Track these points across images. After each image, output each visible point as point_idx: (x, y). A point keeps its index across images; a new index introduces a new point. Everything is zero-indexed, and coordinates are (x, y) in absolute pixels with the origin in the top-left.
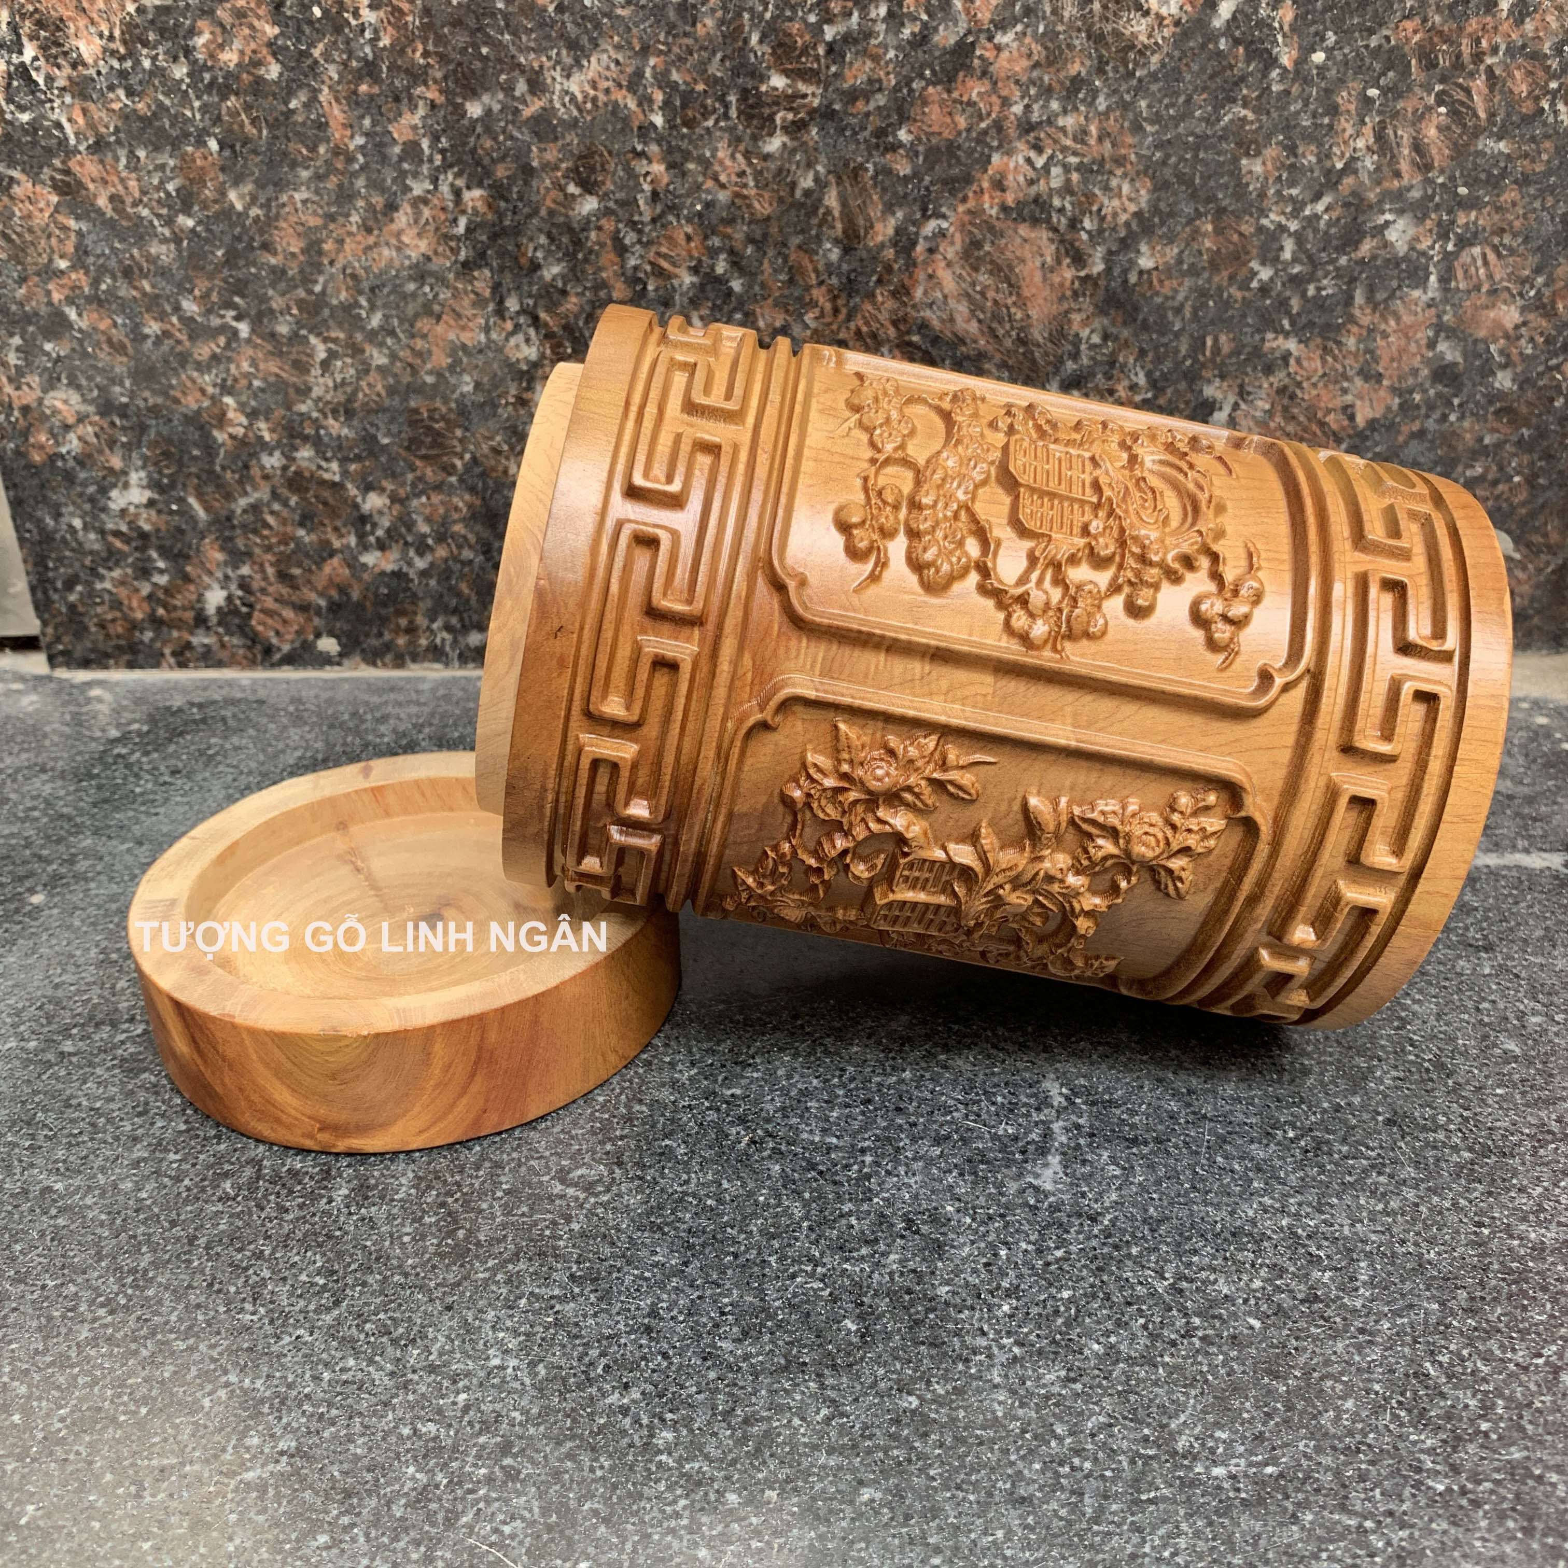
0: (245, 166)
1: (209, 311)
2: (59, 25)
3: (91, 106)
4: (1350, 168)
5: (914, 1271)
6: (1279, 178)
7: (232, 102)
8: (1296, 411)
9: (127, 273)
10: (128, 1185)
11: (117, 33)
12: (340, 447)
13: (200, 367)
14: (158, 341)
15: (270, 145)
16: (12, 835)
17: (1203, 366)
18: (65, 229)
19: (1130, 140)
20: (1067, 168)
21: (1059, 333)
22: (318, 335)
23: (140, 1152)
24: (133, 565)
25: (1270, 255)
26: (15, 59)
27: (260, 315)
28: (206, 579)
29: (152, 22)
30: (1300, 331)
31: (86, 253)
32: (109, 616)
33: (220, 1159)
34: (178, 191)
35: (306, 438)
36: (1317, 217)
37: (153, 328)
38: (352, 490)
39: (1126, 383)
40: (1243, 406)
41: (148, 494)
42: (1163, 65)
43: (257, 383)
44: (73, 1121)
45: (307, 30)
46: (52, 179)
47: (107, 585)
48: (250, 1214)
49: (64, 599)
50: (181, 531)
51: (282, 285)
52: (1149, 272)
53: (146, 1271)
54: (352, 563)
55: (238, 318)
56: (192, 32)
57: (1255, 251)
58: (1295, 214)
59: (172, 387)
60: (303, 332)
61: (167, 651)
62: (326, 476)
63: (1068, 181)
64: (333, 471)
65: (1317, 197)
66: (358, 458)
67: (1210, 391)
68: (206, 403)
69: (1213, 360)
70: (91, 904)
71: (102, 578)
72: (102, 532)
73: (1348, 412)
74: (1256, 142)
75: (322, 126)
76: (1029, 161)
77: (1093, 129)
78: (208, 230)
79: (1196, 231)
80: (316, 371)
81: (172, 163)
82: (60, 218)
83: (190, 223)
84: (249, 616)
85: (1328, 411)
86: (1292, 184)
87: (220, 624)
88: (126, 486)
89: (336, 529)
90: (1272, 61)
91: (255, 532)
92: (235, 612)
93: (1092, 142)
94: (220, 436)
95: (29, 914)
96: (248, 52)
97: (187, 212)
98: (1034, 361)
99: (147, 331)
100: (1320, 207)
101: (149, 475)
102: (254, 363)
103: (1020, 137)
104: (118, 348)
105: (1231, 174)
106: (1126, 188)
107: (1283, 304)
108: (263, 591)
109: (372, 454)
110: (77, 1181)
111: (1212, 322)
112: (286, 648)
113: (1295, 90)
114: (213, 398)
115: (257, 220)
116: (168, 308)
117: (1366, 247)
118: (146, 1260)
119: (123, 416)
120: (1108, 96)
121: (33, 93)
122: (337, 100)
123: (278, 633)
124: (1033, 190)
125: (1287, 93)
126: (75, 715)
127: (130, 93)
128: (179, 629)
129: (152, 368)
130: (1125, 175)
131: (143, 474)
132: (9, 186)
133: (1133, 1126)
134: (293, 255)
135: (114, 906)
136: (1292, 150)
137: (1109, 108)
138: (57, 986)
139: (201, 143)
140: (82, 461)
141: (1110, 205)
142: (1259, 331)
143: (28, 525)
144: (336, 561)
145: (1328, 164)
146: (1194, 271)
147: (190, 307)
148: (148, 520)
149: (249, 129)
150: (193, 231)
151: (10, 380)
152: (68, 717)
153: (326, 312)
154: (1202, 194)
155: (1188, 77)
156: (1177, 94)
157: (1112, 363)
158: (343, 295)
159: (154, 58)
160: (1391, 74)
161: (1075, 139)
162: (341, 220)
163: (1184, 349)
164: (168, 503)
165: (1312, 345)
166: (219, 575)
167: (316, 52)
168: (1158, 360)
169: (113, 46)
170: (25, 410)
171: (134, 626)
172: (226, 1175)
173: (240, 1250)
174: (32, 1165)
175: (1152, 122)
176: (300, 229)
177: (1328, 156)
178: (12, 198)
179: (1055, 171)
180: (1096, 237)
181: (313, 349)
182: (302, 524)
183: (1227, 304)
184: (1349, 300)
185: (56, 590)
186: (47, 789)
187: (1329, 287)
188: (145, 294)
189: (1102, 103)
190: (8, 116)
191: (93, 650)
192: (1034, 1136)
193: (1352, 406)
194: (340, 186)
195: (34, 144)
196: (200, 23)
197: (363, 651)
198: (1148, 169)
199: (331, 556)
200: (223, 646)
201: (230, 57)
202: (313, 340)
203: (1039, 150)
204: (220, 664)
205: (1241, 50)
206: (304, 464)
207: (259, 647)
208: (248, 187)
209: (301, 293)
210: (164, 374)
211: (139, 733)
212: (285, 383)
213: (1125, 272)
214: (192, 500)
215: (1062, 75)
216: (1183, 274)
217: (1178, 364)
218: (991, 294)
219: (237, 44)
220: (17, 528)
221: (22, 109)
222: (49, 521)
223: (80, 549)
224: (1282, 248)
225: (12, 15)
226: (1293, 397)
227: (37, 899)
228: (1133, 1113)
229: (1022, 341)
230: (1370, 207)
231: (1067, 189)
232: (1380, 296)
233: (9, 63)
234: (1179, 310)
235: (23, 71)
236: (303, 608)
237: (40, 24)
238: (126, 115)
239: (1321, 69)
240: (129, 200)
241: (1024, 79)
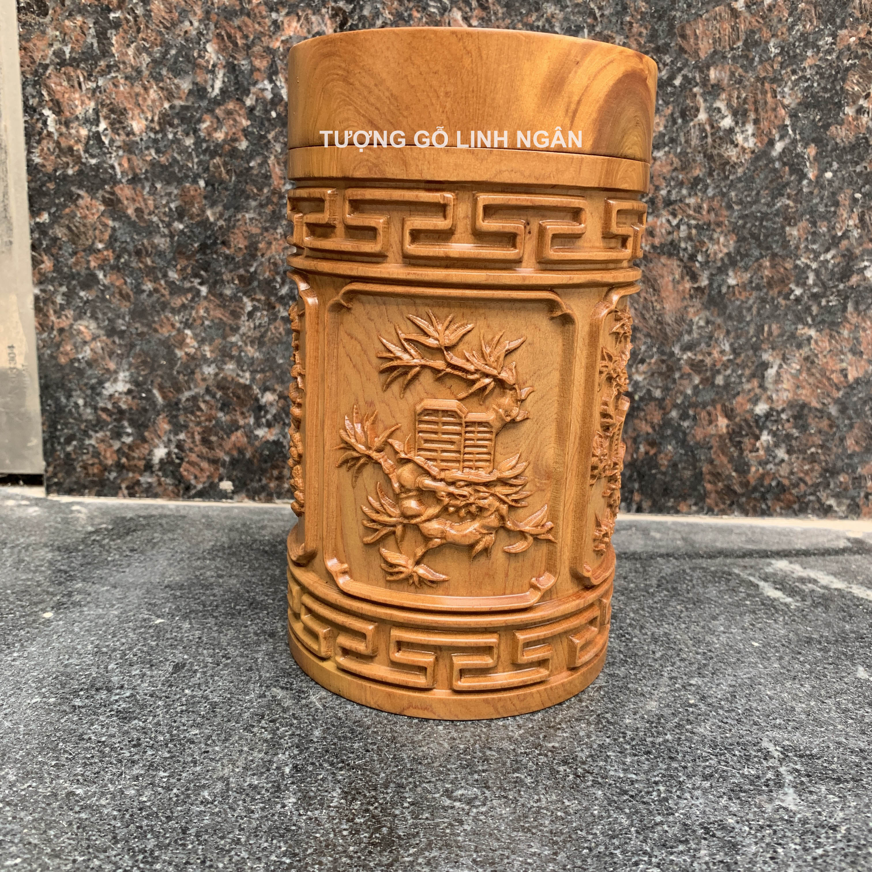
0: (219, 196)
1: (184, 279)
2: (123, 112)
3: (133, 157)
4: (845, 235)
5: (722, 862)
6: (807, 239)
7: (217, 160)
8: (814, 371)
9: (138, 253)
10: (132, 792)
11: (156, 118)
12: (252, 364)
13: (174, 311)
14: (150, 294)
15: (235, 185)
16: (28, 579)
17: (762, 342)
18: (105, 225)
19: (725, 213)
20: (689, 226)
21: (681, 320)
22: (248, 297)
23: (136, 770)
24: (111, 430)
25: (801, 281)
26: (94, 129)
27: (216, 282)
28: (156, 441)
29: (178, 114)
30: (818, 324)
31: (116, 240)
32: (90, 462)
33: (197, 777)
34: (176, 208)
35: (232, 357)
36: (827, 261)
37: (148, 286)
38: (256, 390)
39: (718, 349)
40: (785, 366)
41: (128, 386)
42: (745, 174)
43: (207, 323)
44: (87, 749)
45: (267, 124)
46: (103, 197)
47: (93, 442)
48: (226, 813)
49: (64, 449)
50: (145, 410)
51: (231, 266)
52: (733, 287)
53: (152, 852)
54: (250, 436)
55: (201, 284)
56: (200, 121)
57: (793, 279)
58: (816, 258)
59: (154, 322)
60: (240, 294)
61: (123, 486)
62: (242, 381)
63: (690, 233)
64: (246, 378)
65: (827, 250)
66: (263, 371)
67: (766, 357)
68: (174, 333)
69: (768, 339)
70: (85, 620)
71: (90, 437)
72: (95, 408)
73: (844, 373)
74: (794, 218)
75: (267, 177)
76: (668, 221)
77: (705, 206)
78: (192, 231)
79: (760, 266)
80: (244, 318)
81: (176, 192)
82: (104, 219)
83: (181, 227)
84: (180, 465)
85: (833, 372)
86: (814, 242)
87: (160, 470)
88: (116, 380)
89: (242, 413)
90: (803, 176)
91: (192, 413)
92: (172, 463)
93: (704, 213)
94: (179, 353)
95: (43, 624)
96: (231, 133)
97: (180, 219)
98: (666, 334)
99: (144, 287)
100: (829, 256)
101: (131, 375)
102: (207, 310)
103: (664, 208)
104: (125, 297)
105: (780, 235)
106: (722, 239)
107: (808, 309)
108: (191, 450)
109: (271, 369)
110: (93, 788)
111: (768, 317)
112: (200, 486)
113: (816, 192)
114: (179, 330)
115: (221, 227)
116: (160, 276)
117: (854, 279)
118: (151, 843)
119: (121, 337)
120: (714, 188)
121: (101, 148)
122: (279, 164)
123: (196, 477)
124: (670, 238)
125: (811, 193)
126: (63, 519)
127: (158, 151)
128: (134, 472)
129: (144, 310)
130: (722, 232)
131: (127, 374)
132: (77, 199)
133: (833, 771)
134: (240, 249)
135: (101, 621)
136: (814, 224)
137: (714, 196)
138: (66, 666)
139: (195, 181)
140: (90, 364)
141: (712, 248)
142: (794, 324)
143: (49, 402)
144: (239, 433)
145: (833, 233)
146: (758, 288)
147: (173, 275)
148: (125, 402)
149: (224, 175)
150: (182, 231)
151: (55, 312)
152: (59, 520)
153: (255, 283)
154: (764, 245)
155: (758, 181)
156: (752, 190)
157: (711, 338)
158: (267, 274)
159: (175, 134)
160: (867, 187)
161: (695, 211)
162: (272, 231)
163: (752, 332)
164: (140, 392)
165: (824, 333)
166: (165, 439)
167: (270, 136)
168: (738, 337)
169: (152, 125)
170: (61, 330)
171: (106, 469)
172: (204, 787)
173: (222, 838)
174: (58, 777)
175: (737, 204)
176: (246, 234)
177: (834, 228)
178: (76, 206)
179: (683, 228)
180: (706, 264)
181: (245, 305)
182: (222, 409)
183: (777, 307)
184: (844, 309)
185: (59, 443)
186: (50, 556)
187: (834, 301)
188: (146, 266)
189: (710, 192)
190: (84, 160)
191: (76, 483)
192: (770, 775)
193: (846, 369)
194: (274, 212)
195: (96, 176)
196: (205, 116)
197: (248, 490)
198: (735, 229)
199: (237, 430)
200: (160, 484)
201: (220, 136)
202: (245, 299)
203: (675, 215)
204: (156, 496)
205: (787, 168)
206: (229, 373)
207: (182, 485)
208: (219, 208)
209: (242, 271)
210: (151, 315)
211: (106, 529)
212: (225, 324)
213: (720, 286)
214: (156, 392)
215: (689, 176)
216: (753, 289)
217: (748, 340)
218: (643, 294)
219: (224, 129)
220: (42, 403)
221: (92, 156)
222: (63, 400)
223: (79, 419)
224: (807, 278)
225: (97, 105)
226: (813, 362)
227: (49, 615)
229: (659, 322)
230: (857, 257)
231: (689, 238)
232: (862, 307)
233: (90, 131)
234: (749, 309)
235: (97, 136)
236: (214, 462)
237: (112, 111)
238: (153, 164)
239: (830, 182)
240: (146, 211)
241: (668, 177)
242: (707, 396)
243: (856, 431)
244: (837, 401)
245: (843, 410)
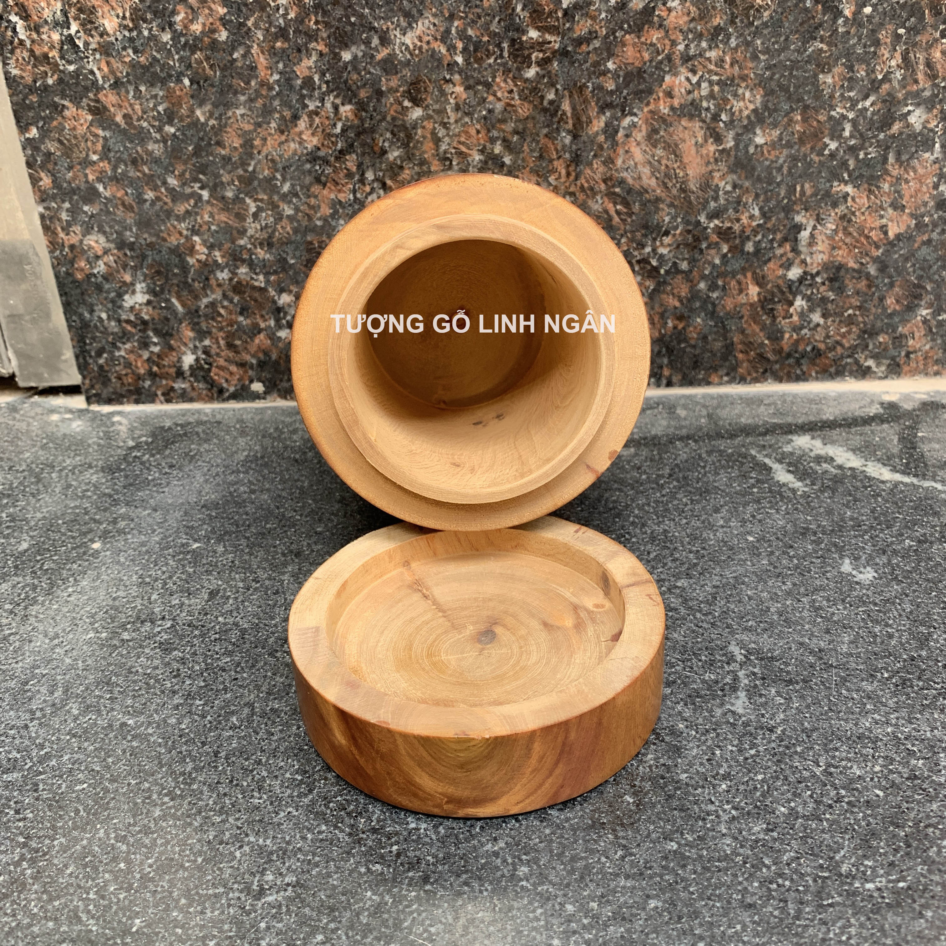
0: (206, 94)
1: (184, 184)
2: (92, 10)
3: (112, 60)
4: (887, 78)
5: (664, 765)
6: (842, 86)
7: (198, 55)
8: (851, 229)
9: (134, 162)
10: (173, 721)
11: (128, 14)
12: (264, 266)
13: (179, 219)
14: (153, 203)
15: (221, 81)
16: (76, 507)
17: (795, 203)
18: (96, 136)
19: (750, 65)
20: (711, 83)
21: (706, 185)
22: (251, 197)
23: (177, 700)
24: (138, 341)
25: (836, 134)
26: (65, 32)
27: (215, 186)
28: (183, 348)
29: (149, 7)
30: (855, 180)
31: (109, 150)
32: (124, 372)
33: (227, 703)
34: (165, 110)
35: (243, 261)
36: (866, 109)
37: (150, 195)
38: (272, 292)
39: (747, 214)
40: (819, 227)
41: (147, 297)
42: (772, 18)
43: (213, 228)
44: (135, 682)
45: (244, 9)
46: (88, 105)
47: (123, 353)
48: (250, 737)
49: (96, 362)
50: (167, 319)
51: (229, 167)
52: (761, 146)
53: (190, 773)
54: (272, 337)
55: (202, 188)
56: (174, 12)
57: (827, 132)
58: (852, 108)
59: (161, 231)
60: (242, 196)
61: (159, 393)
62: (256, 284)
63: (712, 91)
64: (260, 281)
65: (866, 97)
66: (275, 272)
67: (798, 219)
68: (182, 241)
69: (801, 200)
70: (129, 548)
71: (119, 349)
72: (119, 321)
73: (884, 229)
74: (828, 64)
75: (253, 68)
76: (688, 79)
77: (728, 59)
78: (183, 134)
79: (791, 120)
80: (250, 220)
81: (161, 93)
82: (93, 129)
83: (173, 130)
84: (209, 370)
85: (872, 229)
86: (850, 89)
87: (191, 375)
88: (134, 292)
89: (262, 316)
90: (839, 13)
91: (213, 319)
92: (201, 368)
93: (727, 66)
94: (191, 261)
95: (92, 555)
96: (208, 24)
97: (170, 122)
98: (690, 202)
99: (146, 197)
100: (868, 103)
101: (148, 286)
102: (212, 215)
103: (682, 65)
104: (128, 208)
105: (813, 84)
106: (748, 94)
107: (844, 164)
108: (218, 355)
109: (284, 270)
110: (142, 719)
111: (800, 176)
112: (232, 389)
113: (853, 31)
114: (187, 237)
115: (213, 127)
116: (159, 183)
117: (896, 127)
118: (189, 767)
119: (131, 250)
120: (737, 38)
121: (76, 53)
122: (263, 53)
123: (227, 380)
124: (690, 97)
125: (848, 33)
126: (105, 433)
127: (136, 51)
128: (166, 379)
129: (150, 220)
130: (747, 87)
131: (144, 285)
132: (62, 111)
133: (788, 673)
134: (235, 148)
135: (144, 549)
136: (851, 68)
137: (737, 45)
138: (114, 599)
139: (179, 81)
140: (106, 278)
141: (737, 105)
142: (829, 181)
143: (74, 318)
144: (262, 336)
145: (873, 76)
146: (789, 145)
147: (172, 181)
148: (147, 313)
149: (208, 71)
150: (174, 135)
151: (63, 229)
152: (101, 434)
153: (256, 183)
154: (795, 97)
155: (787, 25)
156: (780, 35)
157: (739, 203)
158: (266, 172)
159: (150, 30)
160: (913, 19)
161: (716, 65)
162: (265, 126)
163: (783, 193)
164: (159, 303)
165: (861, 188)
166: (191, 346)
167: (250, 23)
168: (767, 200)
169: (125, 22)
170: (72, 247)
171: (139, 378)
172: (233, 713)
173: (246, 759)
174: (112, 709)
175: (764, 53)
176: (239, 132)
177: (873, 71)
178: (63, 117)
179: (704, 85)
180: (730, 124)
181: (248, 206)
182: (241, 314)
183: (810, 164)
184: (885, 160)
185: (91, 357)
186: (94, 478)
187: (873, 152)
188: (144, 174)
189: (733, 42)
190: (61, 68)
191: (114, 393)
192: (728, 680)
193: (886, 226)
194: (264, 105)
195: (77, 84)
196: (178, 7)
197: (279, 390)
198: (761, 82)
199: (259, 333)
200: (193, 389)
201: (197, 28)
202: (248, 200)
203: (694, 72)
204: (191, 400)
205: (820, 7)
206: (243, 277)
207: (215, 389)
208: (208, 107)
209: (240, 172)
210: (157, 223)
211: (146, 443)
212: (231, 227)
213: (746, 147)
214: (174, 300)
215: (710, 24)
216: (783, 147)
217: (779, 202)
218: (664, 162)
219: (201, 20)
220: (67, 320)
221: (70, 63)
222: (87, 315)
223: (105, 332)
224: (844, 130)
225: (64, 5)
226: (849, 221)
227: (96, 546)
228: (787, 664)
229: (683, 190)
230: (899, 102)
231: (712, 96)
232: (904, 157)
233: (61, 34)
234: (780, 169)
235: (70, 40)
236: (242, 365)
237: (81, 10)
238: (133, 65)
239: (870, 17)
240: (135, 117)
241: (685, 29)
242: (736, 265)
243: (897, 289)
244: (875, 260)
245: (883, 268)
